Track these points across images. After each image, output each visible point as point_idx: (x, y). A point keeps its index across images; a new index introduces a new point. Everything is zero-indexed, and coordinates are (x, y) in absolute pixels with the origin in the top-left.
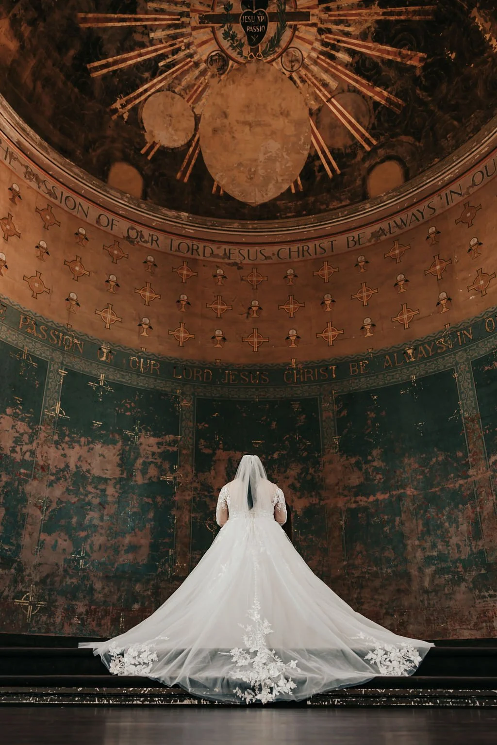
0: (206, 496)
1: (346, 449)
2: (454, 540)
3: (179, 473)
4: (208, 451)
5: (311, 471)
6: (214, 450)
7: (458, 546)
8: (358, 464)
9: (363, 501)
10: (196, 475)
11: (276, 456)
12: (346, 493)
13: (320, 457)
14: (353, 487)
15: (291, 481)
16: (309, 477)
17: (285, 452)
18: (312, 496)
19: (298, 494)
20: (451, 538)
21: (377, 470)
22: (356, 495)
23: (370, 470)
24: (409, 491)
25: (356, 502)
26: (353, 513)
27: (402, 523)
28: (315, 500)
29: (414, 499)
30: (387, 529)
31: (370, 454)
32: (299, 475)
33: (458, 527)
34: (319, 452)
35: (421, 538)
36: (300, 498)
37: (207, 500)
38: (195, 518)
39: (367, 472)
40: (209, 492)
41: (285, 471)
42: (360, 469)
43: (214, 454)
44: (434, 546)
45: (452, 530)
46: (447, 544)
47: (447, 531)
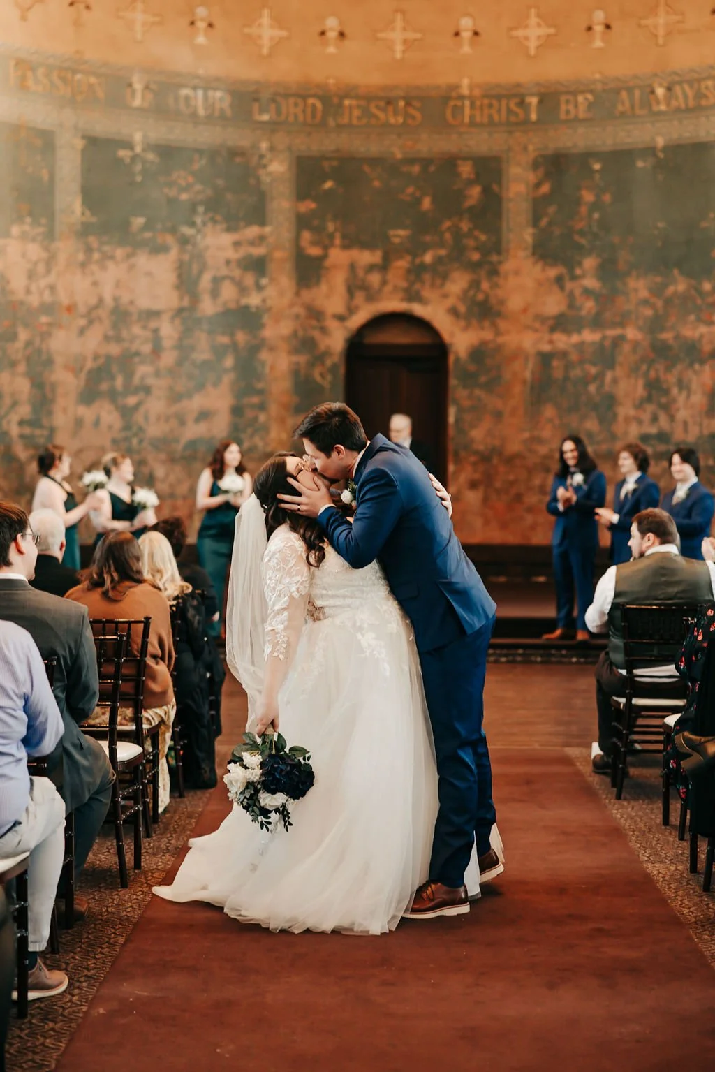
0: (314, 328)
1: (543, 252)
2: (682, 414)
3: (271, 292)
4: (315, 251)
5: (485, 285)
6: (326, 248)
7: (685, 423)
8: (559, 280)
9: (562, 341)
10: (297, 294)
11: (428, 258)
12: (537, 325)
13: (500, 263)
14: (548, 318)
15: (450, 302)
16: (480, 297)
17: (443, 252)
18: (483, 329)
19: (462, 323)
20: (678, 410)
21: (587, 292)
22: (552, 330)
23: (577, 292)
24: (631, 333)
25: (551, 342)
26: (545, 359)
27: (615, 381)
28: (487, 335)
29: (636, 344)
30: (592, 388)
31: (580, 264)
32: (465, 292)
33: (688, 397)
34: (499, 253)
35: (639, 406)
36: (465, 329)
37: (316, 334)
38: (298, 364)
39: (571, 296)
40: (318, 320)
41: (443, 285)
42: (562, 288)
43: (324, 257)
44: (655, 419)
45: (681, 399)
46: (672, 418)
47: (674, 401)
